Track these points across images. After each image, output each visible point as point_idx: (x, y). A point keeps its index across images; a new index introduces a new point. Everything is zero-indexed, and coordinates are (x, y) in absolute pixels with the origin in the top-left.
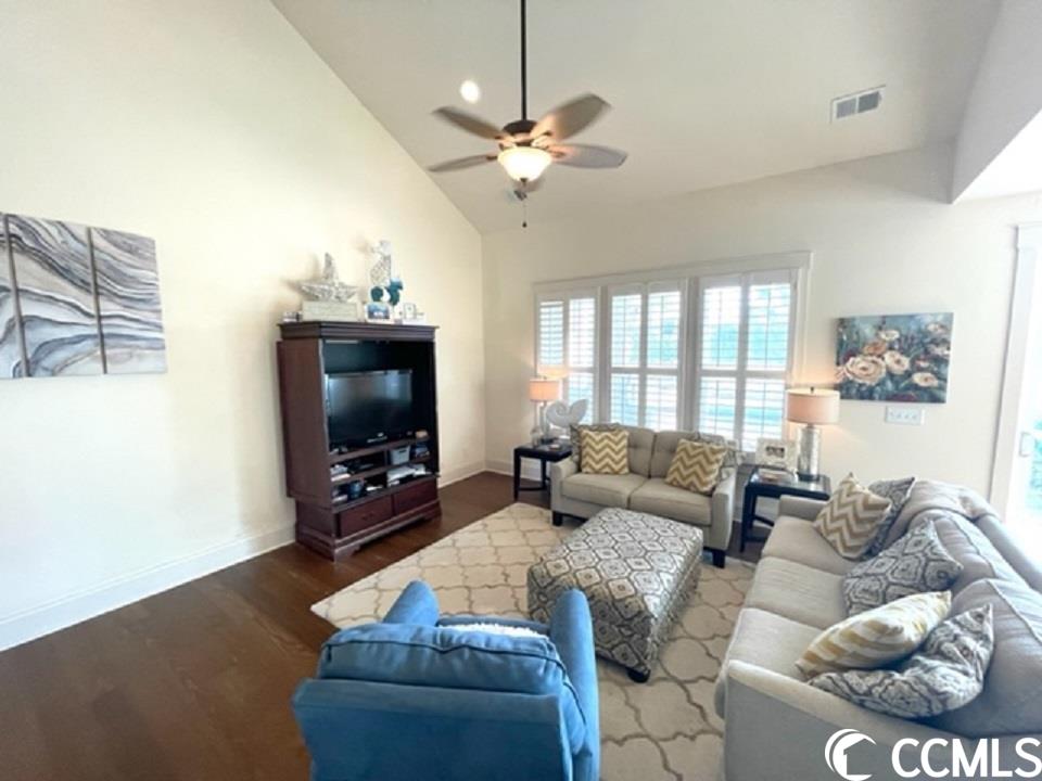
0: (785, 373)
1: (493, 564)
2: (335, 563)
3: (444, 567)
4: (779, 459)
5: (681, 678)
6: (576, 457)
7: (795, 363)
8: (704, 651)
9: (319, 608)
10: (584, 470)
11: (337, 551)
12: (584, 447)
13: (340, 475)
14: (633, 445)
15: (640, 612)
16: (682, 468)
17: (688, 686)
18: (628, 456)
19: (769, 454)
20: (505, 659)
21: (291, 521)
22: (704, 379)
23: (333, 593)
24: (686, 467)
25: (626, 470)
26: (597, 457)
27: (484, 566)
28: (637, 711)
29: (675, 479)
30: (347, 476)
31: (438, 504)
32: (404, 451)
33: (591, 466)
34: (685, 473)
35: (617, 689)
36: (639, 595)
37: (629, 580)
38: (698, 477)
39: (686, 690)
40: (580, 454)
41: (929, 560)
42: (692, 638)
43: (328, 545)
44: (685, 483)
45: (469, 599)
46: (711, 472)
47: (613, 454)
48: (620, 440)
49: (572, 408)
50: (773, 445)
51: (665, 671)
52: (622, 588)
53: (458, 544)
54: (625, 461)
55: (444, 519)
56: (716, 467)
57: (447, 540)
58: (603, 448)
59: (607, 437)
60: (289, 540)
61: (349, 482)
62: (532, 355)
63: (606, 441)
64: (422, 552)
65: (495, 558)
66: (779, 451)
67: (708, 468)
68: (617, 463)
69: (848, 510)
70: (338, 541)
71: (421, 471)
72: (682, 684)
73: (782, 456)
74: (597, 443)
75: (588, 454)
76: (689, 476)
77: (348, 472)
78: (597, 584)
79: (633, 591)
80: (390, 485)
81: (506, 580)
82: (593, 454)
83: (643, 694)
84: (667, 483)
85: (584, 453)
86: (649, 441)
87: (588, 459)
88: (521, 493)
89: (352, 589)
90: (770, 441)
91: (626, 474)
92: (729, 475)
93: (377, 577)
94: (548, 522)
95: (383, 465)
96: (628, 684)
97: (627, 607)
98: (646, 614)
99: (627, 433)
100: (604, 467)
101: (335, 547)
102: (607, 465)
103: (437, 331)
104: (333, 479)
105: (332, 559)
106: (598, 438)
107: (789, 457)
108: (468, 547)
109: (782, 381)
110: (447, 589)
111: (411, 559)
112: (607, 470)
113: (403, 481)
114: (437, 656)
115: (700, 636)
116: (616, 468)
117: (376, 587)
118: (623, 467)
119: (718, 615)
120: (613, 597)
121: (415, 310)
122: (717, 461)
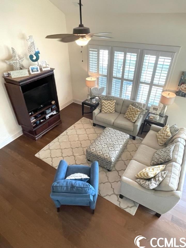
0: (164, 86)
1: (78, 141)
2: (37, 141)
3: (65, 142)
4: (156, 112)
5: (118, 170)
6: (100, 108)
7: (167, 84)
8: (124, 163)
9: (37, 155)
10: (102, 112)
11: (37, 138)
12: (103, 106)
13: (33, 120)
14: (117, 104)
15: (110, 161)
16: (129, 114)
17: (119, 172)
18: (115, 108)
19: (154, 110)
20: (82, 189)
21: (21, 129)
22: (140, 84)
23: (39, 151)
24: (130, 114)
25: (114, 112)
26: (106, 109)
27: (75, 141)
28: (108, 177)
29: (126, 117)
30: (35, 120)
31: (61, 120)
32: (49, 110)
33: (104, 111)
34: (129, 116)
35: (104, 173)
36: (110, 158)
37: (109, 154)
38: (132, 118)
39: (118, 172)
40: (101, 107)
41: (168, 156)
42: (123, 160)
43: (34, 137)
44: (129, 119)
45: (72, 151)
46: (136, 117)
47: (110, 108)
48: (113, 103)
49: (99, 89)
50: (155, 107)
51: (115, 168)
52: (107, 156)
53: (68, 134)
54: (114, 109)
55: (63, 124)
56: (137, 116)
57: (65, 133)
58: (108, 106)
59: (109, 102)
60: (21, 134)
61: (36, 121)
62: (87, 67)
63: (109, 104)
64: (59, 137)
65: (78, 138)
66: (156, 109)
67: (135, 116)
68: (111, 110)
69: (163, 135)
70: (36, 136)
71: (55, 113)
72: (118, 171)
73: (157, 111)
74: (106, 105)
75: (103, 108)
76: (130, 117)
77: (35, 119)
78: (102, 155)
79: (109, 157)
80: (47, 119)
81: (81, 145)
82: (105, 108)
83: (110, 174)
84: (124, 117)
85: (102, 107)
86: (121, 103)
87: (103, 109)
88: (84, 114)
89: (43, 150)
90: (155, 106)
91: (114, 113)
92: (141, 117)
93: (49, 146)
94: (92, 125)
95: (44, 114)
96: (107, 172)
97: (107, 160)
98: (111, 162)
99: (115, 101)
100: (108, 111)
101: (36, 138)
102: (109, 111)
103: (54, 71)
104: (32, 122)
105: (36, 140)
106: (106, 103)
107: (158, 111)
108: (71, 135)
109: (162, 88)
110: (67, 149)
111: (56, 140)
112: (109, 112)
113: (50, 117)
114: (71, 188)
115: (124, 160)
116: (111, 111)
117: (49, 149)
118: (113, 111)
119: (130, 154)
120: (105, 158)
121: (46, 63)
122: (138, 114)
